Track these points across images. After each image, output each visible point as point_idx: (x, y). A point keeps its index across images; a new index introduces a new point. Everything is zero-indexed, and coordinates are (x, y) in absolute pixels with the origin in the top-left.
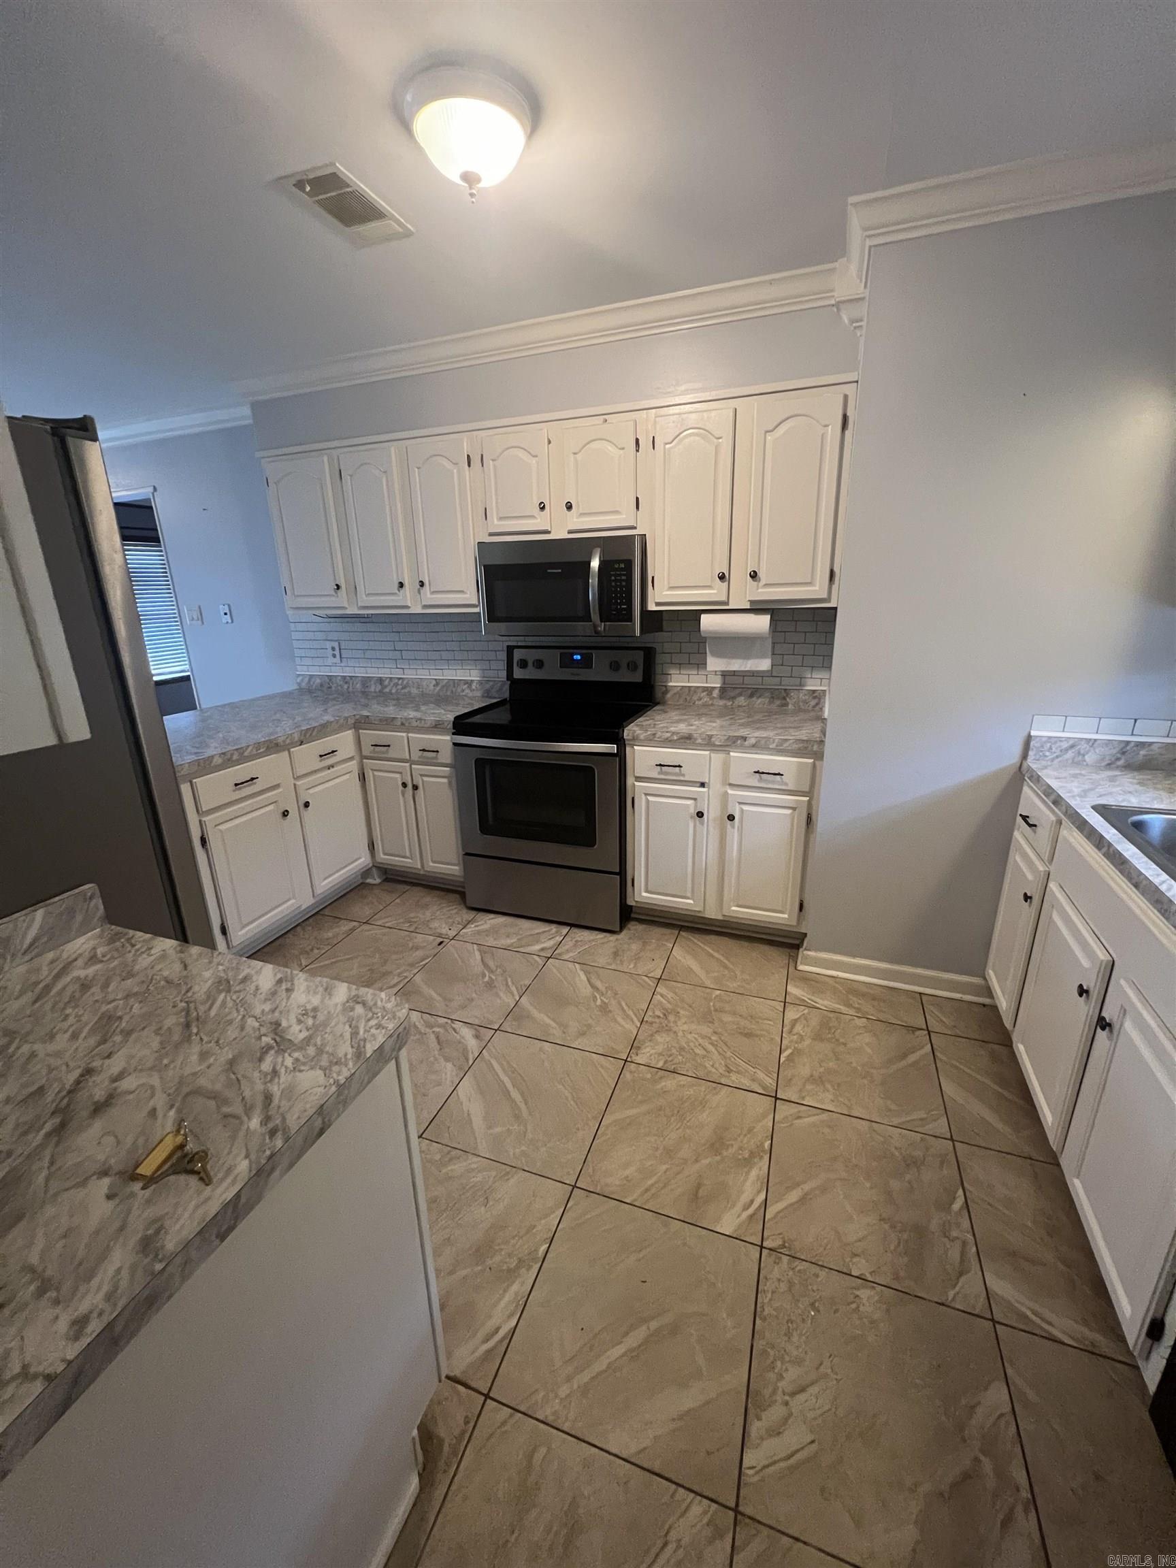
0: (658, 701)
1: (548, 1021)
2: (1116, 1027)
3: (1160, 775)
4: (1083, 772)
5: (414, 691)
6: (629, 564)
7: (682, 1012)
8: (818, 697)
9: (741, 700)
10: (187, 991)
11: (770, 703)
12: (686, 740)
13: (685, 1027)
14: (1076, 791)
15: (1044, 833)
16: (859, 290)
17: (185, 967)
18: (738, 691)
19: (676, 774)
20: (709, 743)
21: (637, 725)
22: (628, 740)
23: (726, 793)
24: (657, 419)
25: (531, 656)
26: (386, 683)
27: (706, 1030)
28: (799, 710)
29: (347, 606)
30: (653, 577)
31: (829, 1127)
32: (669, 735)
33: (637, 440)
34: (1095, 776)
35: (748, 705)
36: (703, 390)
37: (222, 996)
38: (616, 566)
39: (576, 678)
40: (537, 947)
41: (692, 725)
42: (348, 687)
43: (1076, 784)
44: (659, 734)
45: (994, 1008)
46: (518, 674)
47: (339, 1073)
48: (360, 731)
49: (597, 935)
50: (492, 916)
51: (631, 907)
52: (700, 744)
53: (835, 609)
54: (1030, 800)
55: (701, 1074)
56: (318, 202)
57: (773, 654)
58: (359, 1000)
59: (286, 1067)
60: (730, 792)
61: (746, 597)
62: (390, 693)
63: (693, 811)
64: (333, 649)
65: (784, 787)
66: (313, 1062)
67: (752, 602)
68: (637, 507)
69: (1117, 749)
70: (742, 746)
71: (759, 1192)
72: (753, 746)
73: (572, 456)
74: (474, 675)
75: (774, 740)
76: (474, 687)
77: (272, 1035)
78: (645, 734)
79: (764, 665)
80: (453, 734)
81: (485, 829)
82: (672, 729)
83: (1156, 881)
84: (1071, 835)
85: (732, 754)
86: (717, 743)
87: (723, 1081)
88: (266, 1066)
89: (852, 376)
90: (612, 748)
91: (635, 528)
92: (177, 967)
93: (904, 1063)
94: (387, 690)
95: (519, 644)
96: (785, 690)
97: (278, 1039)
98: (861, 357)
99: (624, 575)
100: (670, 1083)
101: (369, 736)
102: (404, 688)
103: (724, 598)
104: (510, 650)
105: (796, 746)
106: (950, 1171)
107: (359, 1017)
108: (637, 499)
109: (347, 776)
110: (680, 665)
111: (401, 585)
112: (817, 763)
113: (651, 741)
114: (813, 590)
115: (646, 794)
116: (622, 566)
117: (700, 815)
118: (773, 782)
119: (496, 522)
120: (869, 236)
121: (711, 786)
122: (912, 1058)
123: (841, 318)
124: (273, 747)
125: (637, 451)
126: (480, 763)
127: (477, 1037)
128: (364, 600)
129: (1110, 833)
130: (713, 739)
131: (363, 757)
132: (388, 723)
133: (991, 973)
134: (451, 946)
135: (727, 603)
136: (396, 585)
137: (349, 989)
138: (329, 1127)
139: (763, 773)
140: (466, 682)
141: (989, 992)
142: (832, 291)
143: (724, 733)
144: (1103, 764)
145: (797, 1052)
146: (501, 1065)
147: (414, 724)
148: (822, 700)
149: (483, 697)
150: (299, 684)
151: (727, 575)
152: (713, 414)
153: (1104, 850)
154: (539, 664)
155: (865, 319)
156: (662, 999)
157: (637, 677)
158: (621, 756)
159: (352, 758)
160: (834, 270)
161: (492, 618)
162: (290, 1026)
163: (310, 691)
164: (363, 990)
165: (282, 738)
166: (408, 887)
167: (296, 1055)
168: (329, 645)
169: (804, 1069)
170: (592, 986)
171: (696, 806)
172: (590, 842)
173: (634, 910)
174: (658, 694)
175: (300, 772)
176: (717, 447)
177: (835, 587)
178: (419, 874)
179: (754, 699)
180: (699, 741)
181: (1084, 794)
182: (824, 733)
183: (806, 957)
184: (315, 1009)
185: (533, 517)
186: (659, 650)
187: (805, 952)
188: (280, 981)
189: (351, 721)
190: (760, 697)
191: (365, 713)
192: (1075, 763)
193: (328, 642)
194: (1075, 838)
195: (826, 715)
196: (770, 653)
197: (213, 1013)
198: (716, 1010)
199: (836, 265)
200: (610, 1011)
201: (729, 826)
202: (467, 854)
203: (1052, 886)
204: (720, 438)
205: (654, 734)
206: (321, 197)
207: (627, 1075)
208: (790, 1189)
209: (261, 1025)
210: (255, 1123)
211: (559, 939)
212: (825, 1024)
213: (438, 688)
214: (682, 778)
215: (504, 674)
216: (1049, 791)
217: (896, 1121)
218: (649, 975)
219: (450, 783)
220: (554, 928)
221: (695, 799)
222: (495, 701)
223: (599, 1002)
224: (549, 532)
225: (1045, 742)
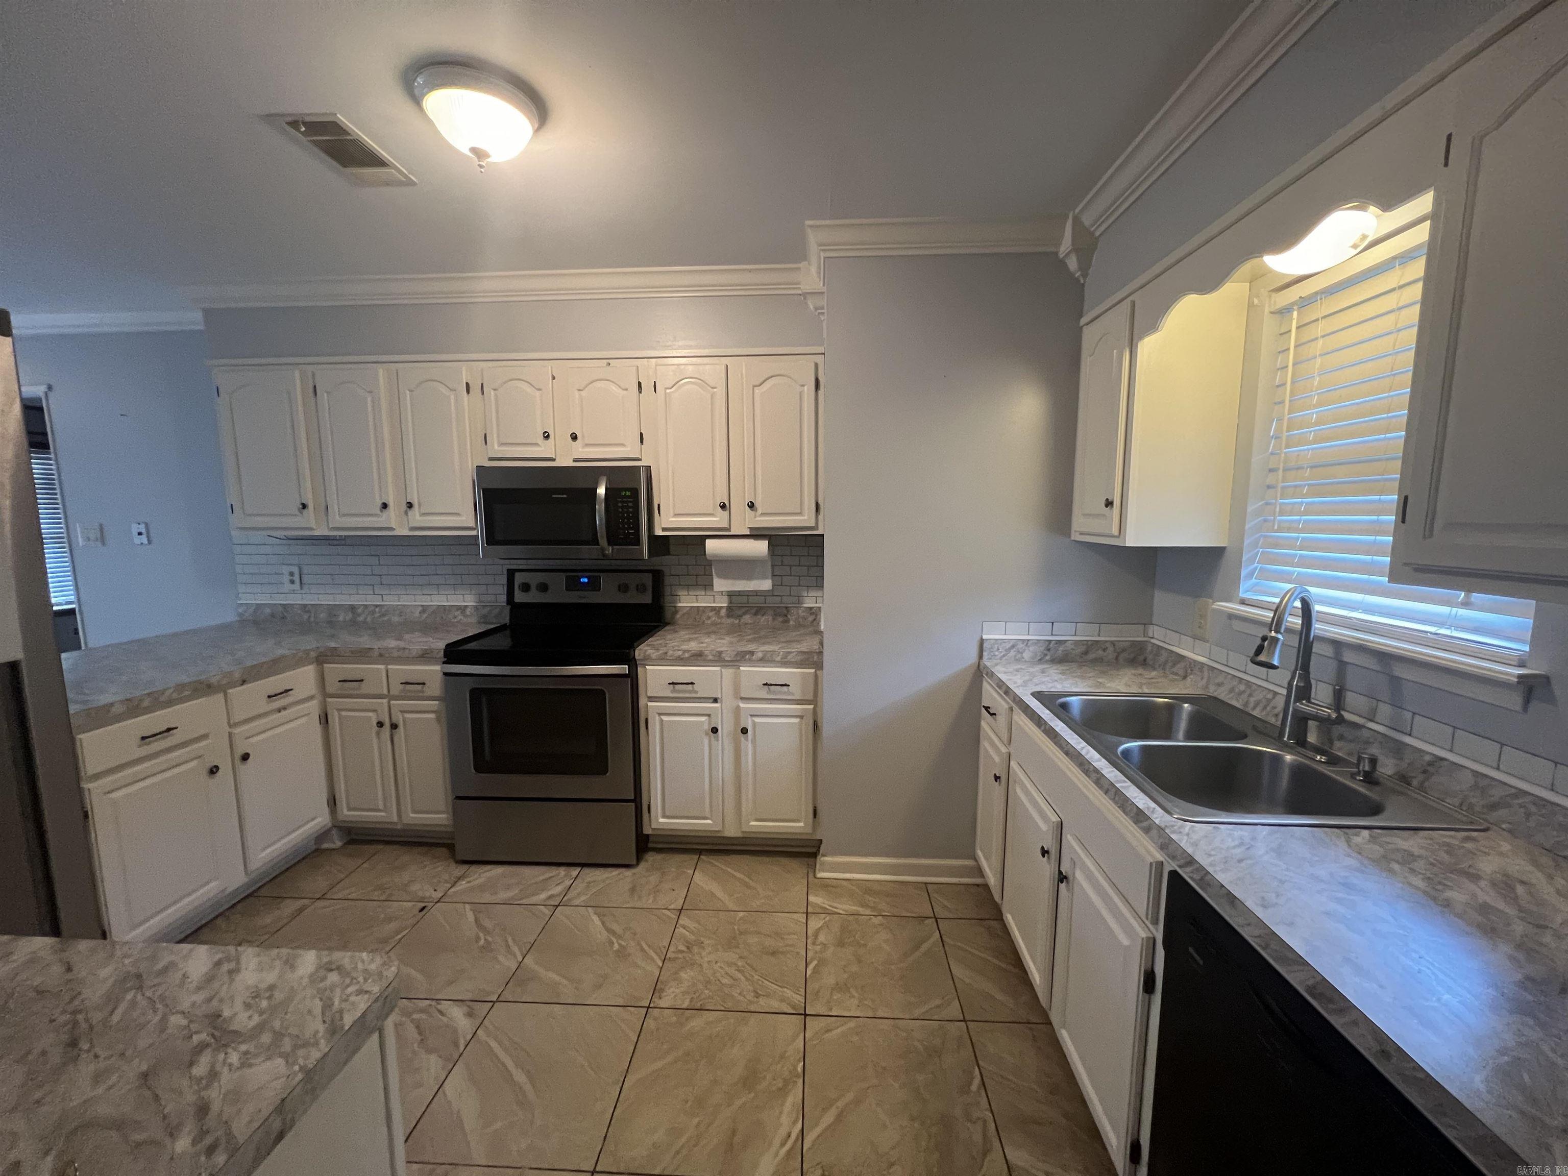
0: (666, 621)
1: (557, 978)
2: (1071, 878)
3: (1074, 665)
4: (1023, 667)
5: (396, 619)
6: (635, 492)
7: (707, 942)
8: (814, 613)
9: (747, 618)
10: (73, 999)
11: (774, 619)
12: (698, 658)
13: (712, 957)
14: (1020, 682)
15: (1002, 720)
16: (819, 286)
17: (69, 969)
18: (743, 610)
19: (690, 692)
20: (719, 659)
21: (648, 645)
22: (639, 660)
23: (738, 707)
24: (658, 367)
25: (535, 579)
26: (360, 611)
27: (732, 956)
28: (799, 626)
29: (314, 527)
30: (659, 505)
31: (857, 1034)
32: (680, 653)
33: (640, 384)
34: (1031, 670)
35: (754, 623)
36: (697, 347)
37: (129, 996)
38: (623, 493)
39: (583, 601)
40: (543, 896)
41: (702, 643)
42: (310, 617)
43: (1019, 677)
44: (670, 652)
45: (986, 887)
46: (519, 597)
47: (306, 1058)
48: (325, 665)
49: (612, 872)
50: (489, 867)
51: (648, 836)
52: (710, 660)
53: (823, 535)
54: (990, 695)
55: (729, 1005)
56: (314, 142)
57: (773, 575)
58: (334, 967)
59: (230, 1065)
60: (742, 705)
61: (745, 524)
62: (365, 622)
63: (707, 727)
64: (292, 574)
65: (789, 697)
66: (271, 1051)
67: (751, 529)
68: (642, 442)
69: (1043, 648)
70: (750, 660)
71: (795, 1122)
72: (761, 660)
73: (577, 393)
74: (469, 600)
75: (779, 653)
76: (468, 613)
77: (210, 1030)
78: (656, 654)
79: (766, 585)
80: (444, 663)
81: (481, 766)
82: (684, 647)
83: (1078, 747)
84: (1020, 719)
85: (741, 668)
86: (727, 659)
87: (752, 1008)
88: (200, 1070)
89: (821, 349)
90: (624, 669)
91: (640, 460)
92: (57, 969)
93: (917, 954)
94: (361, 619)
95: (521, 567)
96: (787, 608)
97: (217, 1033)
98: (825, 336)
99: (630, 502)
100: (697, 1022)
101: (334, 671)
102: (384, 615)
103: (726, 525)
104: (511, 574)
105: (799, 658)
106: (967, 1052)
107: (332, 988)
108: (641, 434)
109: (303, 720)
110: (688, 587)
111: (385, 506)
112: (818, 672)
113: (663, 660)
114: (804, 520)
115: (660, 714)
116: (628, 493)
117: (715, 730)
118: (780, 693)
119: (496, 447)
120: (823, 250)
121: (724, 701)
122: (925, 947)
123: (806, 303)
124: (203, 688)
125: (640, 392)
126: (476, 695)
127: (470, 1015)
128: (337, 520)
129: (1045, 714)
130: (723, 655)
131: (325, 695)
132: (362, 655)
133: (979, 853)
134: (436, 912)
135: (729, 529)
136: (379, 504)
137: (319, 957)
138: (291, 1128)
139: (772, 685)
140: (459, 608)
141: (980, 872)
142: (799, 283)
143: (733, 649)
144: (1036, 660)
145: (822, 962)
146: (500, 1043)
147: (396, 654)
148: (818, 617)
149: (479, 623)
150: (240, 615)
151: (727, 504)
152: (708, 367)
153: (1043, 728)
154: (543, 588)
155: (825, 308)
156: (684, 931)
157: (647, 599)
158: (633, 678)
159: (312, 698)
160: (799, 269)
161: (491, 540)
162: (236, 1014)
163: (256, 623)
164: (337, 955)
165: (218, 678)
166: (381, 847)
167: (243, 1048)
168: (286, 570)
169: (829, 979)
170: (609, 930)
171: (710, 723)
172: (602, 769)
173: (651, 839)
174: (668, 615)
175: (237, 718)
176: (713, 396)
177: (821, 517)
178: (395, 830)
179: (759, 617)
180: (710, 657)
181: (1025, 685)
182: (822, 644)
183: (823, 864)
184: (271, 988)
185: (537, 444)
186: (666, 570)
187: (822, 859)
188: (218, 963)
189: (313, 654)
190: (763, 615)
191: (333, 645)
192: (1018, 661)
193: (284, 567)
194: (1022, 720)
195: (822, 628)
196: (770, 575)
197: (116, 1018)
198: (741, 933)
199: (801, 265)
200: (629, 955)
201: (743, 739)
202: (459, 798)
203: (1013, 764)
204: (715, 388)
205: (666, 653)
206: (315, 138)
207: (650, 1023)
208: (825, 1110)
209: (191, 1021)
210: (183, 1144)
211: (568, 883)
212: (844, 929)
213: (425, 616)
214: (694, 695)
215: (503, 598)
216: (1001, 684)
217: (917, 1013)
218: (670, 907)
219: (438, 720)
220: (562, 871)
221: (709, 715)
222: (492, 626)
223: (616, 946)
224: (554, 460)
225: (994, 644)
